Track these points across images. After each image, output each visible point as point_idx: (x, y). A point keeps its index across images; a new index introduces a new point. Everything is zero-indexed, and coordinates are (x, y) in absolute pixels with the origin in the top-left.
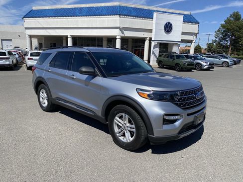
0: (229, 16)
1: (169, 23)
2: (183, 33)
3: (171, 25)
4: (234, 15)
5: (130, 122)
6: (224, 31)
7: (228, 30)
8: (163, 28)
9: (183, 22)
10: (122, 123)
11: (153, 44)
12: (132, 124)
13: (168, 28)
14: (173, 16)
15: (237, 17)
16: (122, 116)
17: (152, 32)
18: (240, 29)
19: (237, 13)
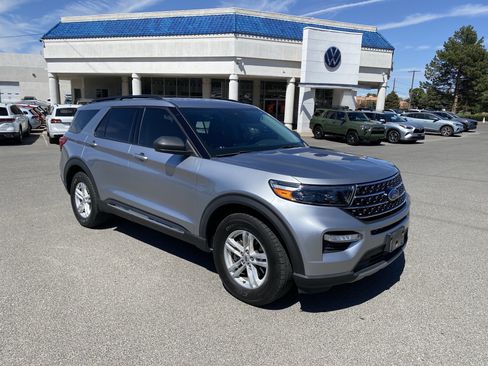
0: (452, 35)
1: (334, 49)
2: (363, 69)
3: (338, 52)
4: (462, 33)
5: (256, 247)
6: (443, 65)
7: (452, 63)
8: (322, 59)
9: (362, 46)
10: (241, 250)
11: (302, 90)
12: (262, 252)
13: (333, 58)
14: (341, 34)
15: (468, 36)
16: (241, 236)
17: (300, 67)
18: (475, 61)
19: (469, 29)
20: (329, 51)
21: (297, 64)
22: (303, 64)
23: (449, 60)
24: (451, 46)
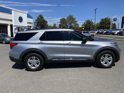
0: (38, 16)
1: (21, 17)
2: (28, 23)
3: (22, 18)
4: (40, 16)
6: (37, 23)
8: (18, 20)
9: (27, 17)
11: (14, 28)
13: (21, 19)
14: (22, 13)
15: (41, 17)
17: (12, 21)
18: (44, 22)
19: (41, 15)
20: (19, 17)
21: (11, 21)
22: (13, 20)
23: (39, 21)
24: (38, 18)
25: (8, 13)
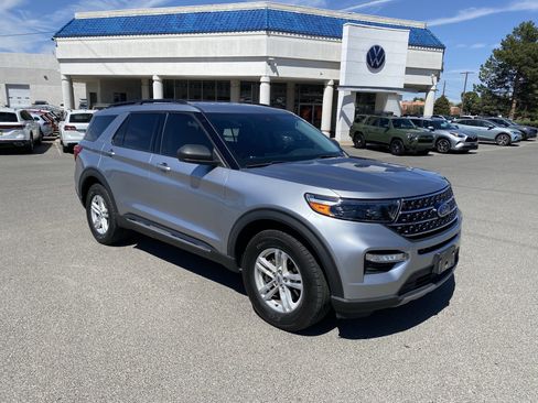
1: (377, 47)
3: (382, 51)
4: (522, 29)
5: (290, 267)
6: (500, 66)
7: (510, 63)
8: (364, 59)
9: (409, 45)
10: (273, 271)
11: (342, 94)
12: (296, 273)
13: (376, 58)
14: (386, 31)
15: (528, 33)
16: (273, 254)
17: (339, 68)
18: (536, 61)
19: (530, 25)
20: (371, 50)
21: (336, 65)
22: (343, 65)
23: (507, 60)
24: (509, 44)
25: (330, 37)
